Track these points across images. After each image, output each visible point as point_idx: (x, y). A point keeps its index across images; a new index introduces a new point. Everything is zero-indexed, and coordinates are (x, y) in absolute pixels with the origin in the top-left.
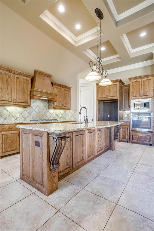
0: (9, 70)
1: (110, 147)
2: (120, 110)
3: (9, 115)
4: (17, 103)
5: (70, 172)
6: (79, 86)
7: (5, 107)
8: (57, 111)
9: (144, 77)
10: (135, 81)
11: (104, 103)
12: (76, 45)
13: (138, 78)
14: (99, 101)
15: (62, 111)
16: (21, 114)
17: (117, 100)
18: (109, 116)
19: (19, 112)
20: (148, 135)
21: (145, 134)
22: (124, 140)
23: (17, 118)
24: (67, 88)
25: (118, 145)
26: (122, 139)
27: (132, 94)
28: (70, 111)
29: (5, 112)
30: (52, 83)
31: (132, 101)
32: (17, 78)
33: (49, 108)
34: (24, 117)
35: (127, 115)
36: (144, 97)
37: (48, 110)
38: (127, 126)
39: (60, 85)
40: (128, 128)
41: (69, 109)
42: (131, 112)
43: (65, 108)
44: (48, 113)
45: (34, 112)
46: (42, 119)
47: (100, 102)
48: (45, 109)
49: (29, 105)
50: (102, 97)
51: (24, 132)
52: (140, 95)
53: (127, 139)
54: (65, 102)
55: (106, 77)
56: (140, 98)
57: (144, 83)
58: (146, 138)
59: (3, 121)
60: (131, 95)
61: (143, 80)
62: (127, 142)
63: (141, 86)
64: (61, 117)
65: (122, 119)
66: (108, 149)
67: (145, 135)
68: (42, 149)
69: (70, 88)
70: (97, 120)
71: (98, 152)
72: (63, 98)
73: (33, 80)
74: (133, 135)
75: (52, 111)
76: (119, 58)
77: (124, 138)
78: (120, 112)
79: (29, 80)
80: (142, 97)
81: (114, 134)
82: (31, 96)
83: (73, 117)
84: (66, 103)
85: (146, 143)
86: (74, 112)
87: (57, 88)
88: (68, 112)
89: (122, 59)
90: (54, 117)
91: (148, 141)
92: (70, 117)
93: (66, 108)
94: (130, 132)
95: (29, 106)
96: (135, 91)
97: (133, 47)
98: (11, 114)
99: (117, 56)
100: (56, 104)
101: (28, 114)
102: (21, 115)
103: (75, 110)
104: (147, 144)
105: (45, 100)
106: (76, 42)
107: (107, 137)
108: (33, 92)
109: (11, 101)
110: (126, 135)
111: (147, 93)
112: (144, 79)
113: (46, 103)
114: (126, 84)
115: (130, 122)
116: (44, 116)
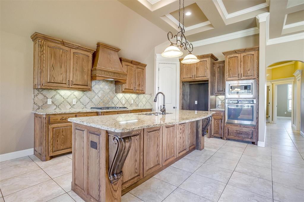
0: (63, 43)
1: (196, 146)
2: (212, 94)
3: (63, 102)
4: (73, 86)
5: (139, 182)
6: (157, 62)
7: (58, 91)
8: (128, 96)
9: (245, 51)
10: (232, 56)
11: (190, 84)
12: (152, 10)
13: (235, 52)
14: (183, 83)
15: (134, 96)
16: (79, 100)
17: (208, 81)
18: (196, 102)
19: (76, 97)
20: (249, 129)
21: (246, 129)
22: (217, 135)
23: (74, 105)
24: (140, 66)
25: (208, 142)
26: (214, 133)
27: (228, 74)
28: (144, 95)
29: (58, 97)
30: (121, 60)
31: (228, 84)
32: (74, 53)
33: (116, 92)
34: (83, 104)
35: (221, 102)
36: (243, 78)
37: (116, 94)
38: (220, 117)
39: (132, 62)
40: (222, 119)
41: (144, 93)
42: (227, 99)
43: (137, 91)
44: (115, 98)
45: (96, 97)
46: (107, 106)
47: (185, 84)
48: (111, 93)
49: (90, 88)
50: (188, 78)
51: (78, 128)
52: (238, 75)
53: (221, 134)
54: (137, 84)
55: (190, 53)
56: (239, 80)
57: (244, 58)
58: (247, 134)
59: (55, 109)
60: (226, 75)
61: (242, 55)
62: (221, 138)
63: (239, 62)
64: (132, 102)
65: (214, 106)
66: (194, 149)
67: (245, 130)
68: (99, 152)
69: (145, 66)
70: (181, 108)
71: (179, 153)
72: (136, 78)
73: (95, 55)
74: (228, 129)
75: (120, 95)
76: (211, 25)
77: (217, 132)
78: (211, 97)
79: (91, 55)
80: (241, 78)
81: (203, 128)
82: (92, 77)
83: (148, 104)
84: (139, 85)
85: (247, 140)
86: (149, 96)
87: (127, 65)
88: (141, 96)
89: (213, 27)
90: (124, 103)
91: (249, 137)
92: (144, 103)
93: (140, 91)
94: (225, 125)
95: (90, 90)
96: (232, 69)
97: (229, 11)
98: (66, 101)
99: (208, 23)
100: (125, 86)
101: (87, 100)
103: (151, 94)
104: (248, 142)
105: (111, 82)
106: (152, 6)
107: (192, 132)
108: (95, 71)
109: (66, 84)
110: (219, 128)
111: (249, 72)
112: (244, 54)
113: (113, 86)
114: (220, 60)
115: (225, 111)
116: (110, 103)
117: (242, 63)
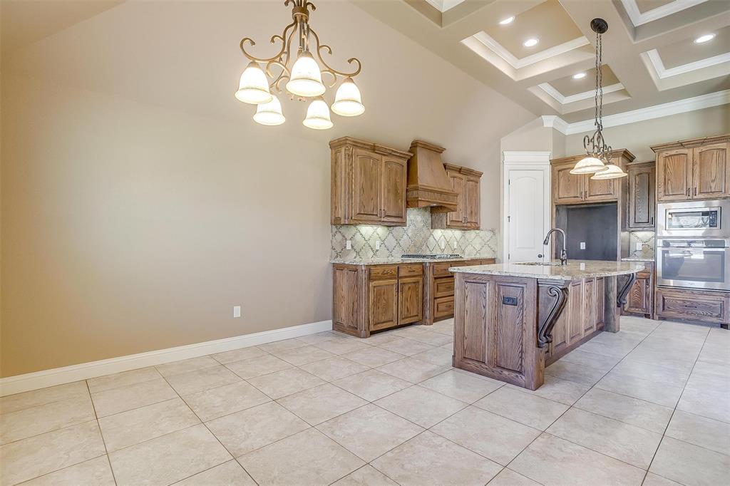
0: (374, 148)
1: (605, 325)
2: (624, 229)
3: (364, 245)
6: (506, 168)
7: (359, 227)
8: (449, 233)
9: (703, 142)
10: (674, 152)
12: (516, 79)
13: (681, 145)
14: (558, 207)
15: (458, 233)
17: (617, 202)
18: (583, 246)
19: (380, 238)
20: (715, 298)
21: (707, 298)
22: (637, 311)
23: (377, 251)
24: (471, 175)
25: (624, 322)
26: (630, 307)
27: (662, 189)
28: (478, 231)
29: (358, 237)
30: (445, 166)
31: (661, 208)
32: (385, 162)
33: (433, 227)
34: (388, 250)
35: (641, 244)
36: (698, 196)
37: (431, 230)
38: (645, 274)
39: (460, 170)
40: (649, 278)
41: (478, 228)
42: (660, 238)
43: (469, 225)
44: (431, 238)
46: (419, 253)
47: (560, 209)
48: (425, 229)
49: (404, 220)
50: (569, 197)
51: (471, 280)
52: (688, 190)
53: (647, 308)
54: (469, 211)
56: (688, 200)
57: (700, 158)
58: (707, 307)
59: (355, 257)
60: (659, 190)
61: (697, 151)
62: (647, 316)
63: (690, 166)
64: (455, 247)
65: (627, 253)
66: (601, 330)
67: (703, 299)
68: (522, 308)
69: (479, 175)
70: (554, 256)
72: (466, 199)
73: (411, 164)
74: (664, 299)
75: (438, 233)
76: (624, 92)
77: (637, 305)
78: (622, 235)
79: (405, 163)
80: (695, 197)
81: (619, 293)
82: (407, 202)
83: (486, 249)
84: (472, 212)
85: (710, 319)
86: (490, 234)
87: (454, 177)
88: (472, 234)
89: (629, 96)
90: (443, 247)
91: (715, 314)
92: (478, 247)
94: (656, 289)
95: (403, 224)
96: (672, 179)
97: (668, 64)
98: (367, 243)
99: (618, 87)
100: (452, 216)
101: (394, 242)
102: (384, 243)
103: (492, 231)
104: (712, 325)
105: (425, 208)
106: (516, 71)
107: (600, 300)
108: (415, 192)
109: (377, 215)
110: (641, 297)
111: (713, 185)
112: (701, 148)
113: (427, 214)
114: (639, 159)
115: (655, 263)
116: (424, 247)
117: (697, 168)
